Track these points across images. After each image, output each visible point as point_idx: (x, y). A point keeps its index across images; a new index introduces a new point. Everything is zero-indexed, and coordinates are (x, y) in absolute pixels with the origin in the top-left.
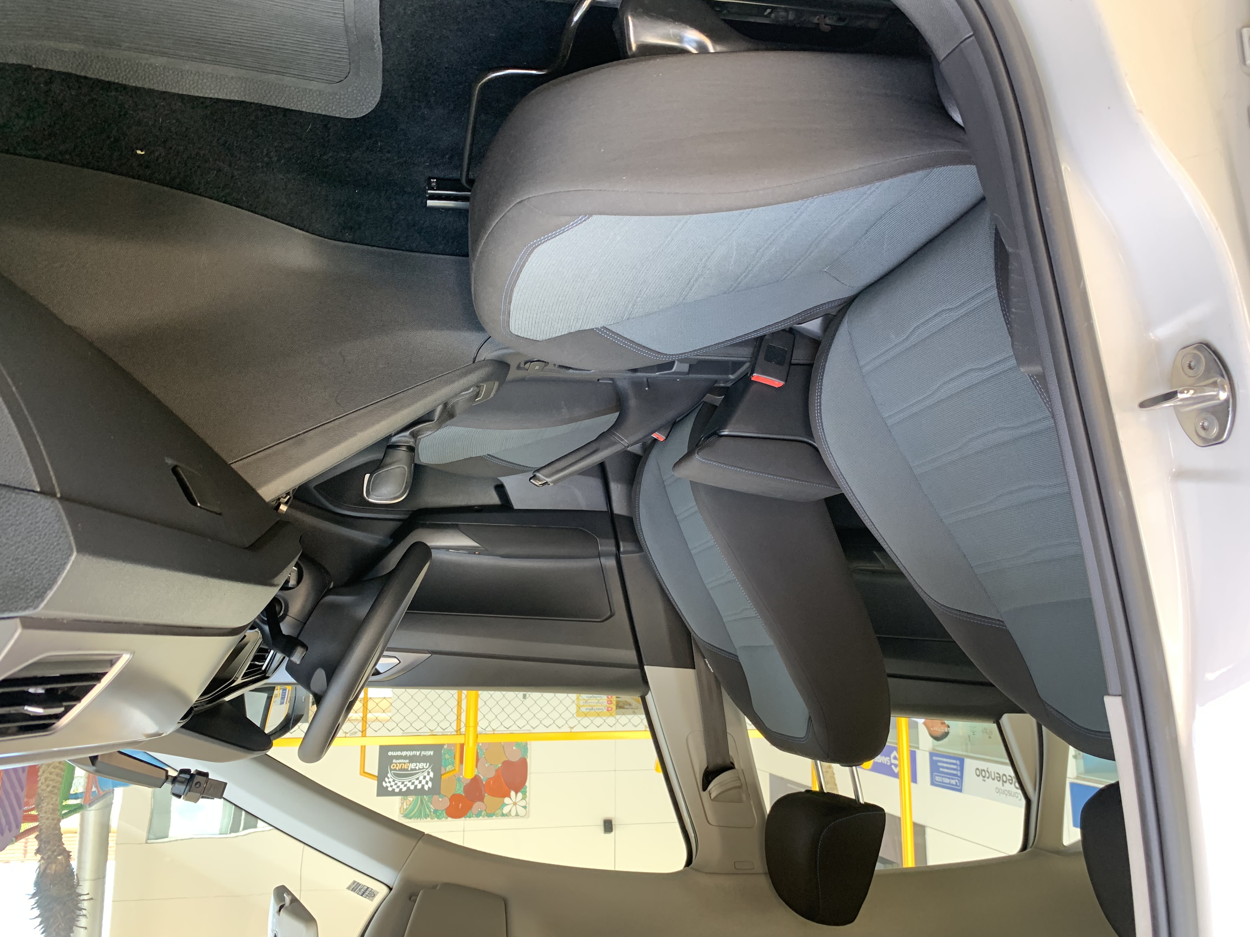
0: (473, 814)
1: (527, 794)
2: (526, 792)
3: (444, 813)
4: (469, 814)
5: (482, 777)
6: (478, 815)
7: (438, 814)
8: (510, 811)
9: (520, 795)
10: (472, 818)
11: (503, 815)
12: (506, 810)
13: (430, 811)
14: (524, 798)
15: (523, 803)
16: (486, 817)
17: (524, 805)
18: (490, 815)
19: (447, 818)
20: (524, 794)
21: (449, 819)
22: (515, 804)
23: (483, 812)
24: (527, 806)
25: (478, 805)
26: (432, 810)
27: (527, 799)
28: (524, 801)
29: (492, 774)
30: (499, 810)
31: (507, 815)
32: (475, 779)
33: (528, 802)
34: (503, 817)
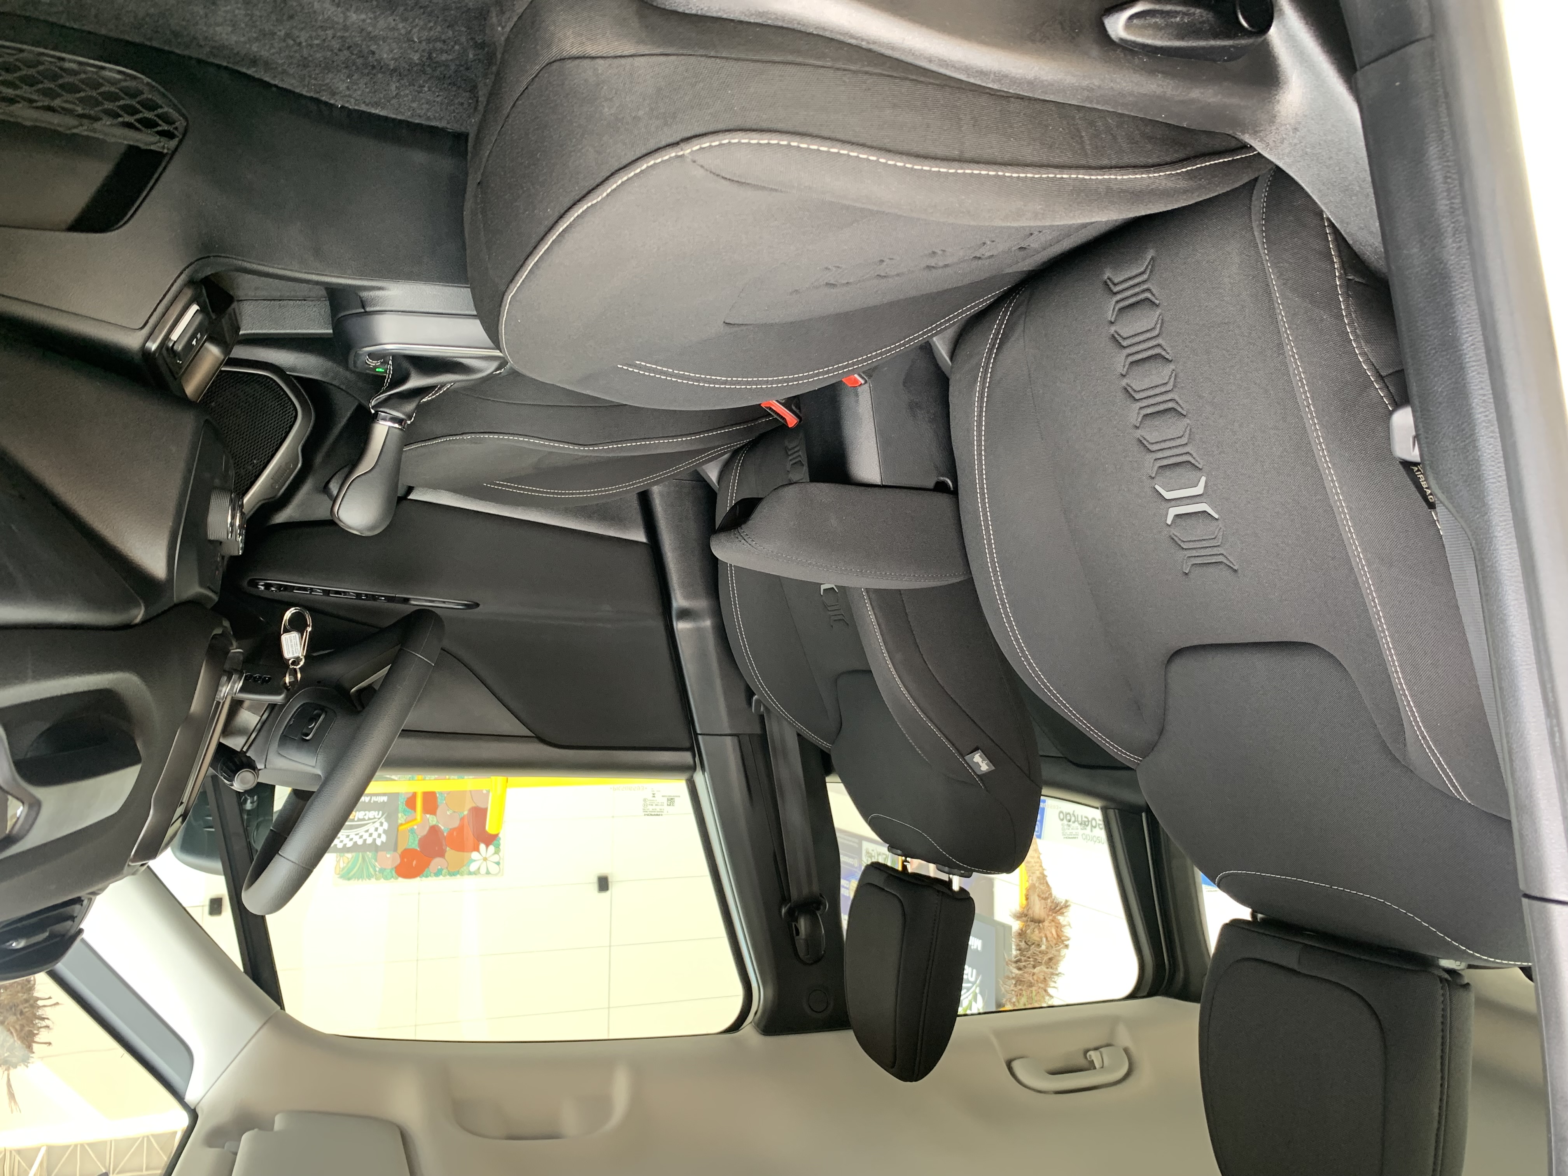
0: (431, 873)
1: (501, 848)
2: (499, 845)
3: (394, 872)
4: (425, 873)
5: (442, 828)
6: (438, 874)
7: (385, 873)
8: (479, 868)
9: (492, 848)
10: (430, 878)
11: (470, 873)
12: (473, 867)
13: (375, 871)
14: (497, 852)
15: (496, 858)
16: (448, 877)
17: (496, 860)
18: (452, 874)
19: (397, 879)
20: (498, 848)
21: (400, 879)
22: (485, 859)
23: (444, 871)
24: (501, 862)
25: (437, 863)
26: (377, 869)
27: (500, 854)
28: (496, 856)
29: (456, 824)
30: (465, 868)
31: (475, 873)
32: (434, 830)
33: (502, 857)
34: (470, 876)
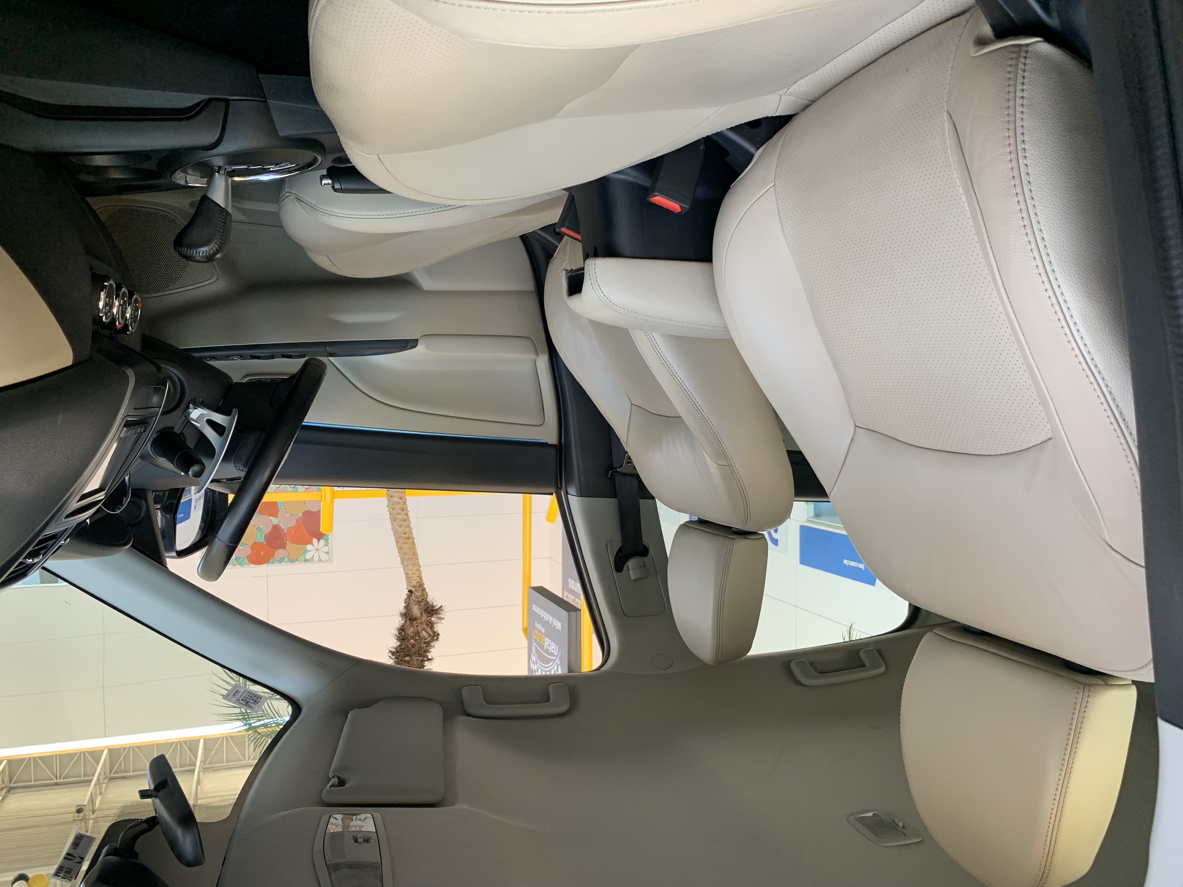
0: (275, 560)
1: (330, 541)
2: (328, 539)
3: (246, 560)
4: (271, 560)
5: (283, 527)
6: (280, 561)
7: (240, 561)
8: (313, 557)
9: (322, 542)
10: (275, 564)
11: (306, 560)
12: (308, 556)
14: (326, 545)
15: (326, 549)
16: (289, 563)
17: (326, 551)
18: (292, 561)
19: (249, 565)
20: (327, 541)
21: (252, 565)
22: (317, 550)
23: (286, 559)
24: (330, 552)
25: (280, 552)
27: (330, 546)
28: (326, 547)
29: (293, 523)
30: (302, 556)
31: (309, 560)
32: (276, 528)
33: (330, 548)
34: (306, 562)
